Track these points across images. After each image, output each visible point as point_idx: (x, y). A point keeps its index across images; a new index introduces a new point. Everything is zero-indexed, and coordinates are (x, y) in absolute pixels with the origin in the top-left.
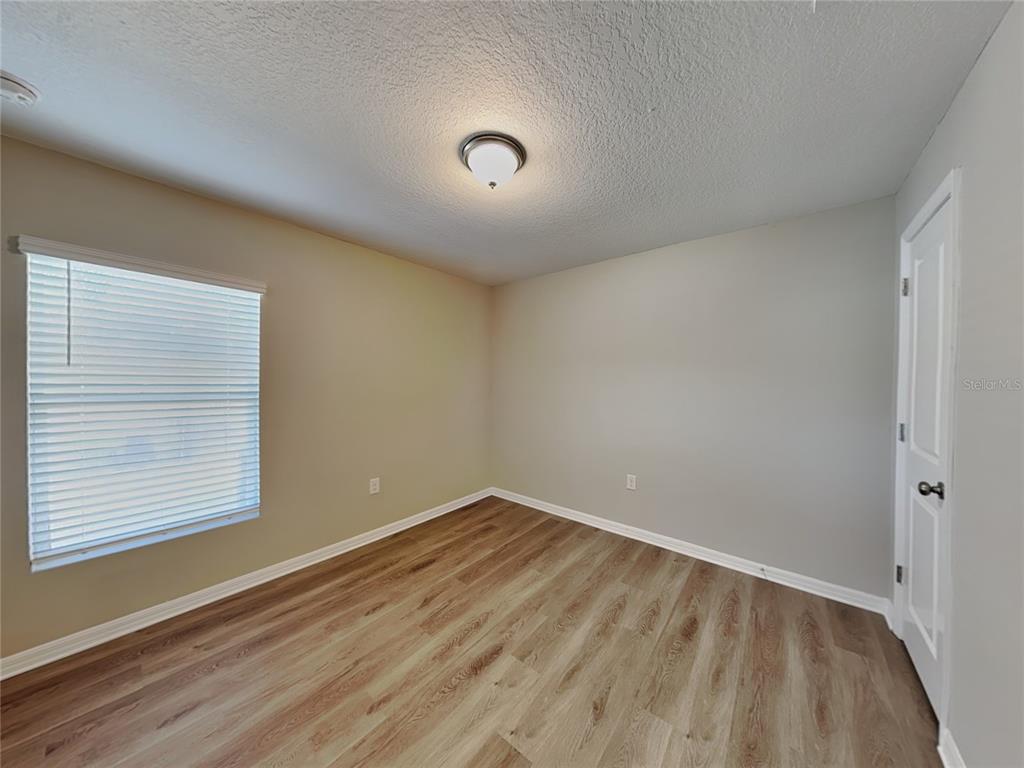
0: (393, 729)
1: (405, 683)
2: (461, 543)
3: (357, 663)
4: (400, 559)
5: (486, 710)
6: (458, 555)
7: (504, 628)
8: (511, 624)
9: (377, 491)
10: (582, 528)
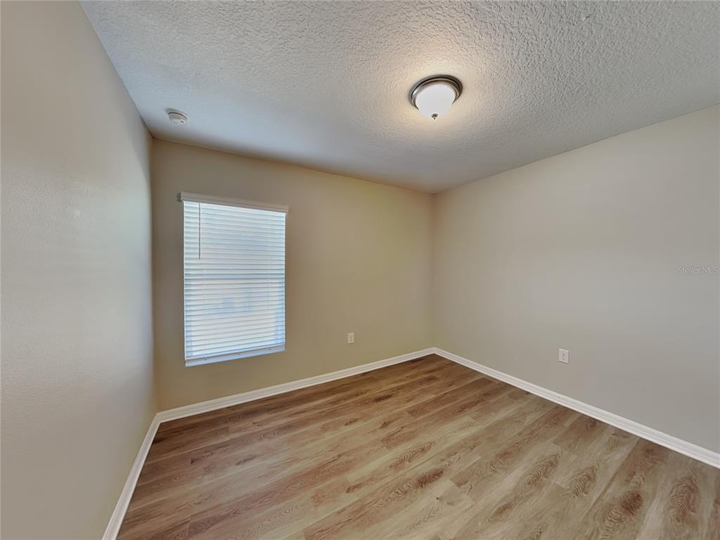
0: (362, 508)
1: (371, 479)
2: (411, 386)
3: (340, 456)
4: (368, 391)
5: (430, 517)
6: (409, 395)
7: (443, 457)
8: (449, 455)
9: (353, 341)
10: (513, 390)
